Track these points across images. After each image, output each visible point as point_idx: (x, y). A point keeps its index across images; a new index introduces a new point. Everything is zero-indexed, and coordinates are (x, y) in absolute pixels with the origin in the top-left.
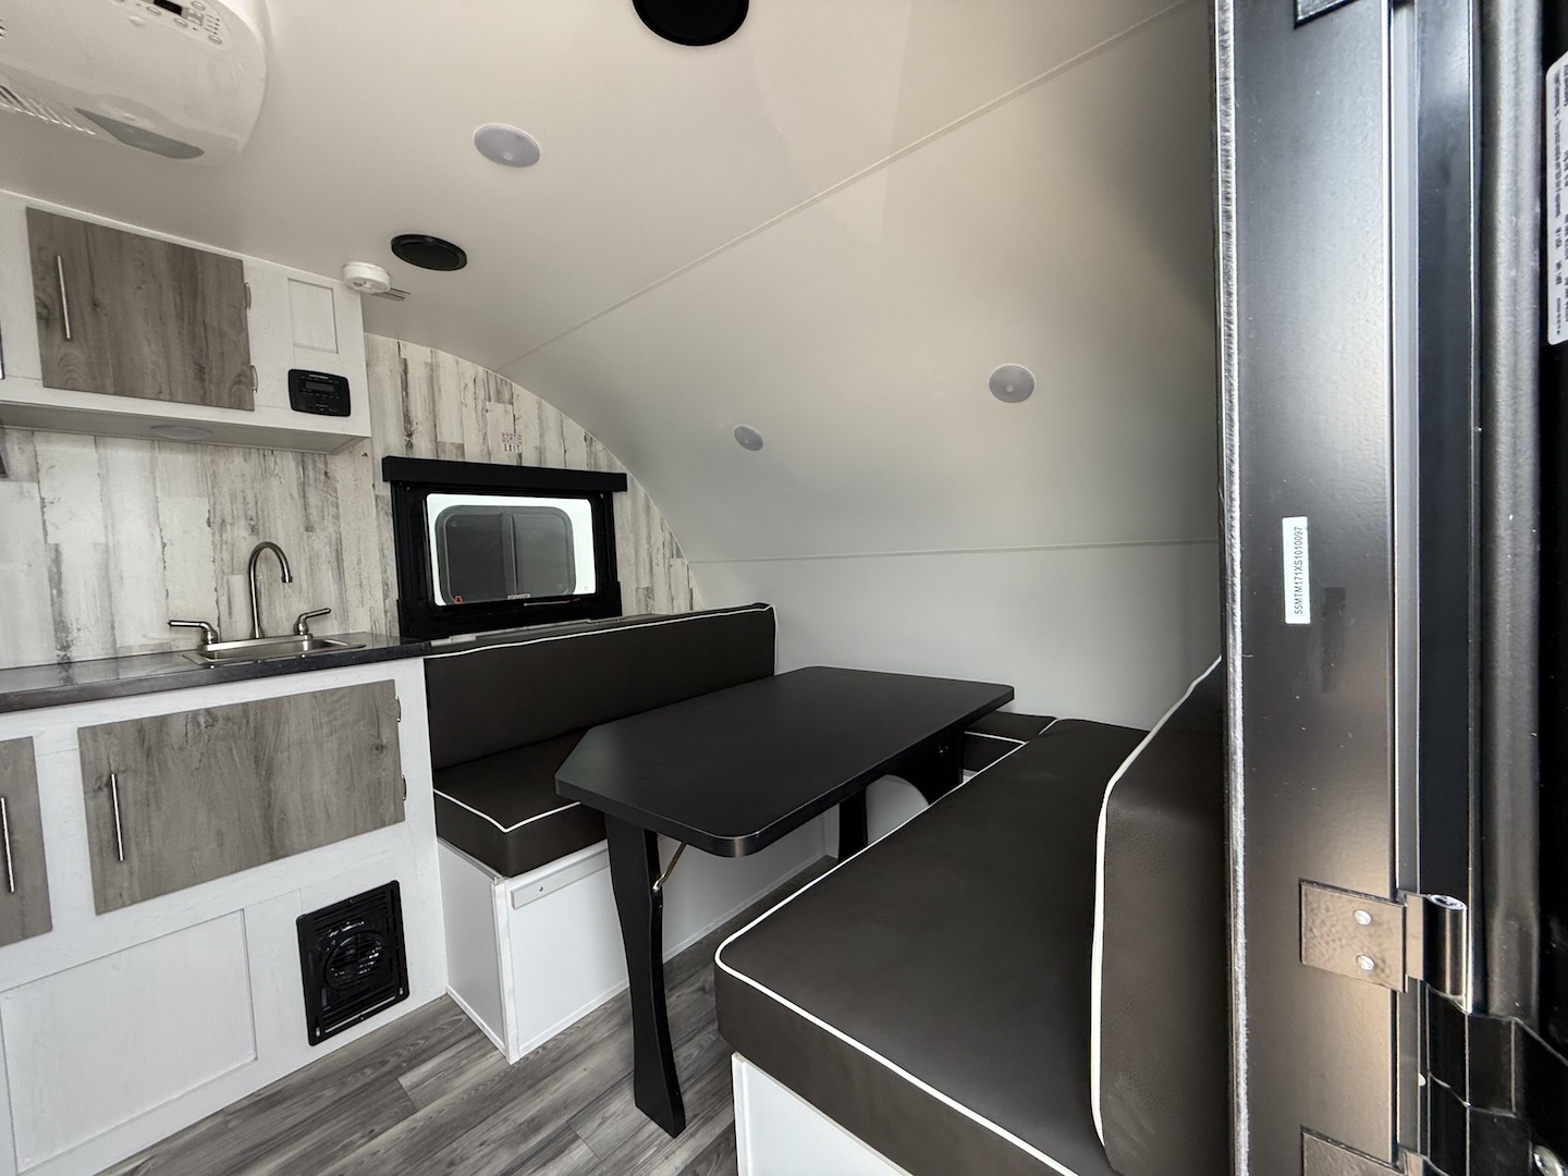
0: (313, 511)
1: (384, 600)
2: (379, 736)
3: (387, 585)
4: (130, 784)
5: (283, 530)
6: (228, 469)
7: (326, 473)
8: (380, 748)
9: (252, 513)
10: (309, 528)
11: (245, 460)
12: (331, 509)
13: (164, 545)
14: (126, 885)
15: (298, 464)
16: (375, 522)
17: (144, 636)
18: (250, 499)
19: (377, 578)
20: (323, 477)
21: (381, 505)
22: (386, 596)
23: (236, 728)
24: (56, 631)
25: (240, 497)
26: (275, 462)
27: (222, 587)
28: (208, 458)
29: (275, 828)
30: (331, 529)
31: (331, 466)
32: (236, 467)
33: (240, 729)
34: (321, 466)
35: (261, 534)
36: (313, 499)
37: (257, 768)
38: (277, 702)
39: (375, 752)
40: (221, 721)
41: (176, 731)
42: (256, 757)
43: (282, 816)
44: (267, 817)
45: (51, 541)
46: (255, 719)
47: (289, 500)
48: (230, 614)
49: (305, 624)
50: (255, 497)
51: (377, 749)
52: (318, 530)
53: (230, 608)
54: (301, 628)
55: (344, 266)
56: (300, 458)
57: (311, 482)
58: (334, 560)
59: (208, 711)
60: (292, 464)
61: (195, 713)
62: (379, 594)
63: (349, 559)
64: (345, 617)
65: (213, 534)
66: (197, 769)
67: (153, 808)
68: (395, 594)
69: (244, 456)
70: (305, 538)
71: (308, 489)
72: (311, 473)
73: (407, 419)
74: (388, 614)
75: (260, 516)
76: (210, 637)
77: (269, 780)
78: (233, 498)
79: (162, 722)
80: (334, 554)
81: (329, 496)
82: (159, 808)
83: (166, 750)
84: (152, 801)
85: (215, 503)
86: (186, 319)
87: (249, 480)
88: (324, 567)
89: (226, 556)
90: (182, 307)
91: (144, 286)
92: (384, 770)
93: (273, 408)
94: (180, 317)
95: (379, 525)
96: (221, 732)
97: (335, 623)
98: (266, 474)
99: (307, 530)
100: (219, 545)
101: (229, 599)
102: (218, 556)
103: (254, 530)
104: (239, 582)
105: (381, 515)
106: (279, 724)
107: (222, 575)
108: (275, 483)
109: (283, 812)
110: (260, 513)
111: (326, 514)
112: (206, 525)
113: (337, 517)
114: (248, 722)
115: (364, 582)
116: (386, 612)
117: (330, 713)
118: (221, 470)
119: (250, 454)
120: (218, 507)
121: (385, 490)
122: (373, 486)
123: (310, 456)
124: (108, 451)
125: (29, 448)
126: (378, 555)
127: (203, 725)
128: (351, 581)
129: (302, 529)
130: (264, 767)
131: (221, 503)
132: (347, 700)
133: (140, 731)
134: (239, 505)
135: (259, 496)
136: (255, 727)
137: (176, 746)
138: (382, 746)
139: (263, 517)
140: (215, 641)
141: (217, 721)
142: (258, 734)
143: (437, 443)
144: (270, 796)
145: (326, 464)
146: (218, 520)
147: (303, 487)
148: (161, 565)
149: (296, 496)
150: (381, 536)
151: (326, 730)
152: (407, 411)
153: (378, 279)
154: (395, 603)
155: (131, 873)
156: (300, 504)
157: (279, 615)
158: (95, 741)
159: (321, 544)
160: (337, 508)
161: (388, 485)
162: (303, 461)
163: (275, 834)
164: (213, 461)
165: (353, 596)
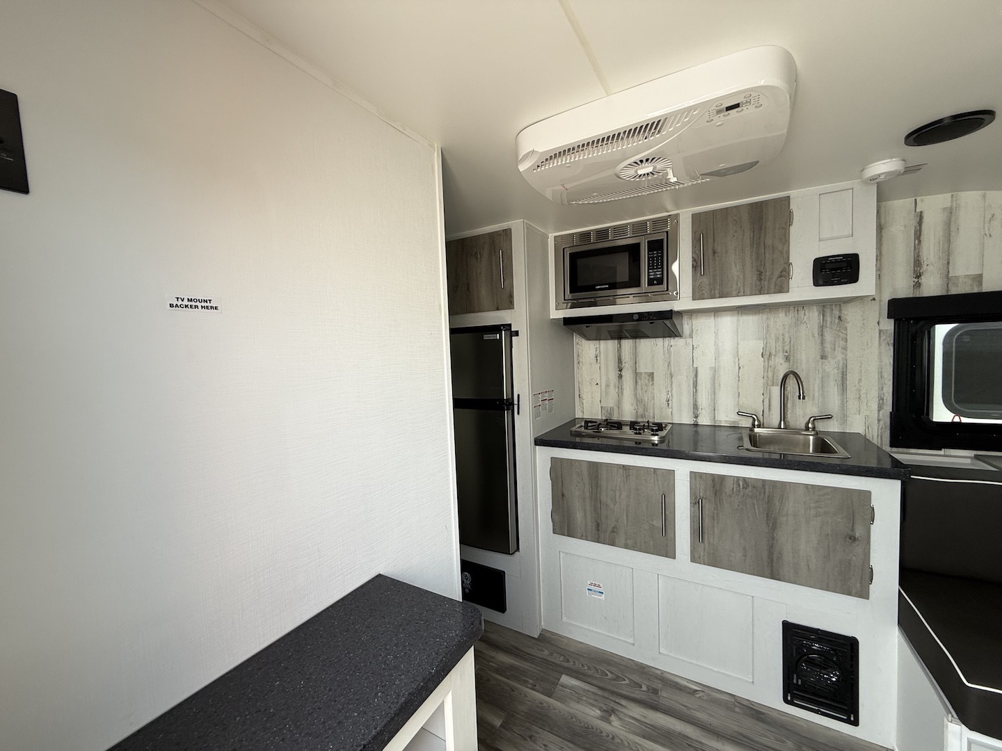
0: (828, 346)
1: (879, 411)
2: (853, 530)
3: (883, 400)
4: (707, 506)
5: (806, 359)
6: (776, 322)
7: (840, 317)
8: (853, 539)
9: (787, 348)
10: (823, 357)
11: (786, 315)
12: (841, 342)
13: (740, 368)
14: (702, 554)
15: (820, 313)
16: (876, 352)
17: (727, 416)
18: (787, 339)
19: (874, 394)
20: (837, 320)
21: (883, 337)
22: (880, 408)
23: (758, 494)
24: (694, 408)
25: (781, 338)
26: (805, 314)
27: (766, 393)
28: (765, 317)
29: (775, 560)
30: (839, 356)
31: (844, 312)
32: (781, 320)
33: (760, 495)
34: (836, 313)
35: (791, 361)
36: (828, 337)
37: (767, 520)
38: (783, 484)
39: (848, 539)
40: (750, 487)
41: (729, 486)
42: (767, 514)
43: (779, 555)
44: (771, 553)
45: (695, 366)
46: (769, 492)
47: (811, 338)
48: (769, 409)
49: (813, 424)
50: (790, 338)
51: (851, 539)
52: (829, 359)
53: (770, 406)
54: (810, 425)
55: (863, 170)
56: (821, 309)
57: (828, 325)
58: (840, 379)
59: (744, 479)
60: (816, 314)
61: (738, 478)
62: (875, 406)
63: (852, 379)
64: (844, 419)
65: (764, 361)
66: (737, 509)
67: (716, 521)
68: (888, 408)
69: (786, 312)
70: (820, 364)
71: (825, 330)
72: (829, 319)
73: (917, 263)
74: (881, 423)
75: (792, 350)
76: (756, 423)
77: (774, 530)
78: (777, 339)
79: (722, 478)
80: (840, 376)
81: (840, 334)
82: (718, 523)
83: (724, 494)
84: (715, 518)
85: (766, 343)
86: (755, 245)
87: (787, 328)
88: (832, 383)
89: (770, 374)
90: (754, 238)
91: (736, 235)
92: (854, 556)
93: (802, 286)
94: (752, 245)
95: (880, 353)
96: (750, 494)
97: (836, 423)
98: (798, 322)
99: (822, 358)
100: (766, 369)
101: (770, 400)
102: (765, 375)
103: (787, 359)
104: (776, 390)
105: (883, 344)
106: (783, 499)
107: (767, 386)
108: (803, 327)
109: (780, 553)
110: (792, 348)
111: (837, 346)
112: (761, 356)
113: (845, 348)
114: (765, 492)
115: (863, 396)
116: (879, 420)
117: (817, 502)
118: (772, 324)
119: (789, 312)
120: (768, 345)
121: (889, 325)
122: (878, 323)
123: (829, 307)
124: (719, 319)
125: (690, 323)
126: (877, 377)
127: (741, 487)
128: (851, 394)
129: (819, 357)
130: (772, 522)
131: (770, 343)
132: (830, 497)
133: (713, 480)
134: (780, 343)
135: (792, 337)
136: (769, 496)
137: (728, 494)
138: (855, 538)
139: (794, 350)
140: (759, 426)
141: (748, 486)
142: (770, 501)
143: (948, 278)
144: (773, 540)
145: (840, 311)
146: (768, 353)
147: (822, 328)
148: (737, 378)
149: (816, 335)
150: (880, 360)
151: (813, 512)
152: (918, 256)
153: (892, 169)
154: (889, 413)
155: (704, 549)
156: (818, 341)
157: (798, 413)
158: (695, 480)
159: (831, 368)
160: (846, 341)
161: (892, 321)
162: (823, 311)
163: (774, 565)
164: (767, 318)
165: (852, 405)
